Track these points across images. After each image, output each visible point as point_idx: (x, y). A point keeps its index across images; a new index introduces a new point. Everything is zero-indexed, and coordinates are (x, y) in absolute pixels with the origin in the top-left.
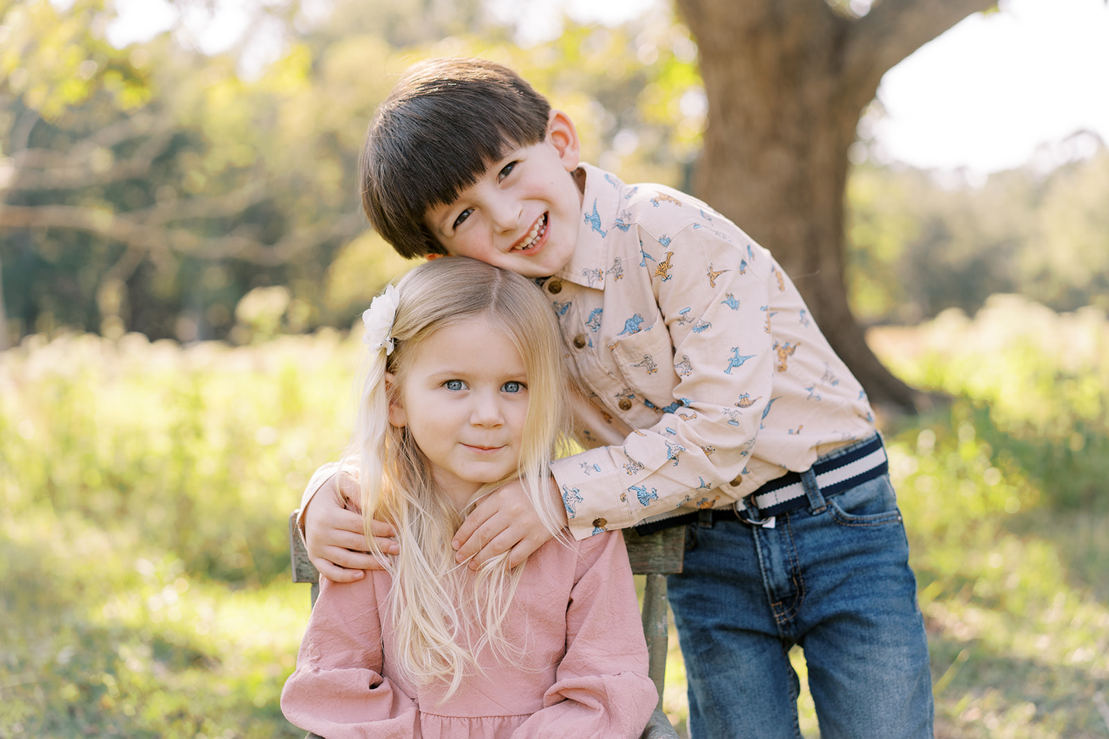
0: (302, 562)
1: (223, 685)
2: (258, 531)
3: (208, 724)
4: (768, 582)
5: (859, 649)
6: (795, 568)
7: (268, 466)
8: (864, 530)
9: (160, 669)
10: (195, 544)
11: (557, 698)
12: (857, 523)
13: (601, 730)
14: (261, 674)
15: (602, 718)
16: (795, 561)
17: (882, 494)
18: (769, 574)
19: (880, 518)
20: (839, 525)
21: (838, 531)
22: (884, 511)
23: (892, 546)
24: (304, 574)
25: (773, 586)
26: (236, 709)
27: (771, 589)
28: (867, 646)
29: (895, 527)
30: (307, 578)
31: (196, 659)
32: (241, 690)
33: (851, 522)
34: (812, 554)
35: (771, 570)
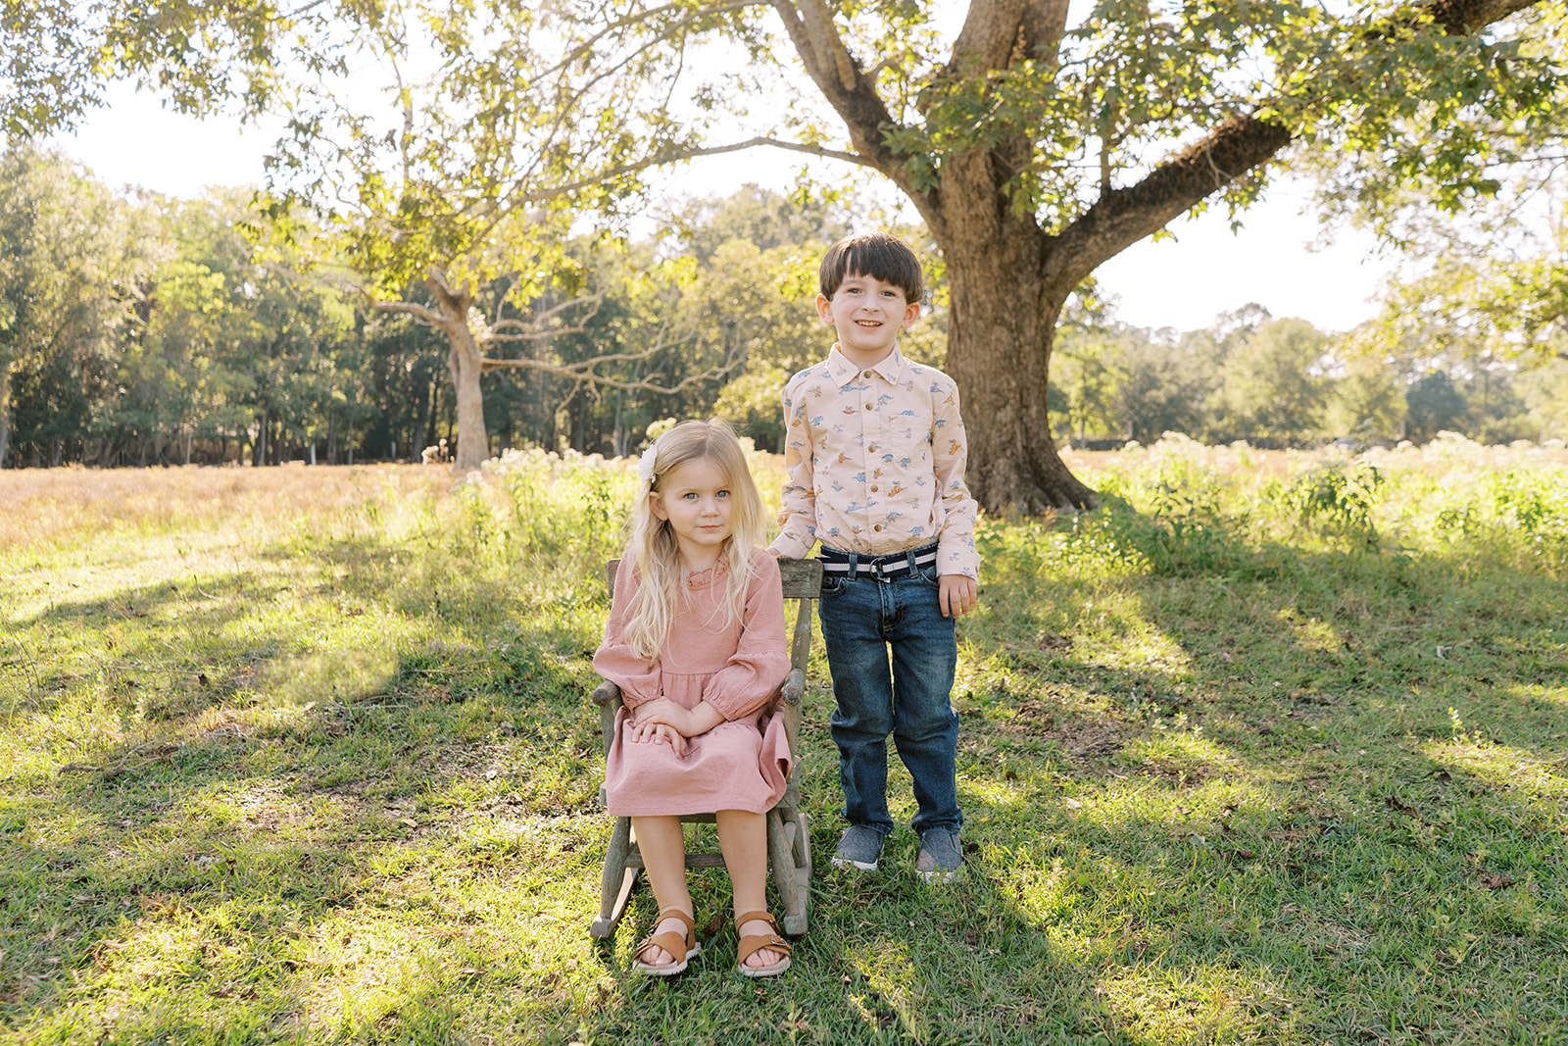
6: (900, 607)
16: (900, 603)
34: (909, 600)
35: (887, 607)
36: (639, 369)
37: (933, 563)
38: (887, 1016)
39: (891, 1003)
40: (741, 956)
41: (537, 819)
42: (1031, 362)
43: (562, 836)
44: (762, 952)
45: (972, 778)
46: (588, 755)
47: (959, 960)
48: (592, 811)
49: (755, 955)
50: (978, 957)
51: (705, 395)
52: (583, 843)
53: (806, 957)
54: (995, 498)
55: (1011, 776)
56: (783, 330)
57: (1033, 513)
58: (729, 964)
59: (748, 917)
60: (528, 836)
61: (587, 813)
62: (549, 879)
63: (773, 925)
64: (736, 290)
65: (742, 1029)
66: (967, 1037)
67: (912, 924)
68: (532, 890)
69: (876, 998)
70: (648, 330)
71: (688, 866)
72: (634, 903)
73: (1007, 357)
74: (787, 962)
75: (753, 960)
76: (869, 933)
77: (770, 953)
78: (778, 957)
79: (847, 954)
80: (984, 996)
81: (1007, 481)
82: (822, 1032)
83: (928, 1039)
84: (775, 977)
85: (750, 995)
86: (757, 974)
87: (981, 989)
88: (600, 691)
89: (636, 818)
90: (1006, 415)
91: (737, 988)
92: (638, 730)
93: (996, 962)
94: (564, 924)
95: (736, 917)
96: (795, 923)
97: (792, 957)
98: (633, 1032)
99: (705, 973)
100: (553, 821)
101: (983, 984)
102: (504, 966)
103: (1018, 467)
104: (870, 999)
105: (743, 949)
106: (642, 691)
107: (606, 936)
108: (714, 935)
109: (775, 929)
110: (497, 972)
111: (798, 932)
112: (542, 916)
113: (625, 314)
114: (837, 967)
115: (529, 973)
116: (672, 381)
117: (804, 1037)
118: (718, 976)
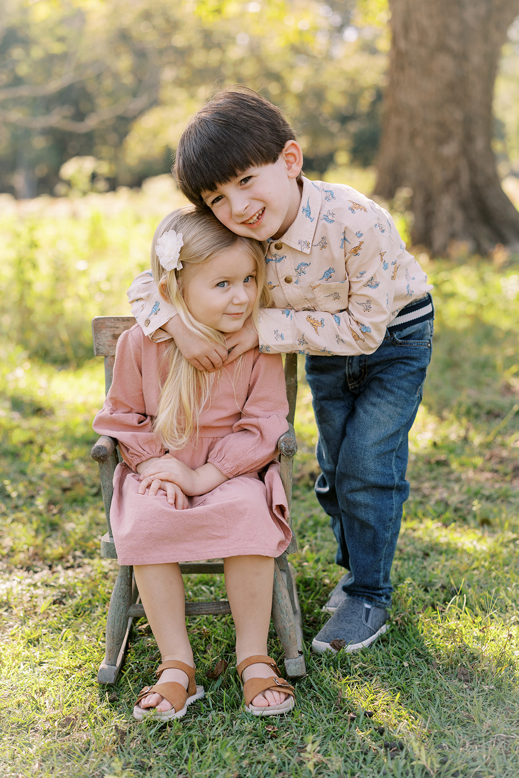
0: (100, 345)
1: (56, 425)
2: (75, 333)
3: (47, 448)
4: (348, 371)
5: (375, 400)
6: (365, 365)
7: (81, 287)
8: (407, 348)
9: (16, 415)
10: (33, 339)
11: (239, 429)
12: (405, 344)
13: (257, 445)
14: (79, 419)
15: (258, 439)
16: (365, 361)
17: (424, 330)
18: (350, 366)
19: (417, 343)
20: (394, 346)
21: (393, 348)
22: (421, 339)
23: (421, 359)
24: (100, 351)
25: (351, 373)
26: (63, 439)
27: (349, 375)
28: (379, 400)
29: (425, 349)
30: (102, 353)
31: (38, 411)
32: (67, 428)
33: (401, 344)
34: (375, 359)
35: (351, 364)
36: (49, 103)
37: (430, 316)
38: (395, 747)
39: (396, 736)
40: (247, 697)
41: (20, 574)
42: (476, 91)
43: (49, 591)
44: (268, 694)
45: (446, 525)
46: (60, 512)
47: (457, 696)
48: (72, 567)
49: (260, 697)
50: (474, 693)
51: (115, 129)
52: (72, 597)
53: (309, 697)
54: (439, 238)
55: (485, 522)
56: (199, 58)
57: (481, 253)
58: (236, 705)
59: (250, 662)
60: (15, 591)
61: (67, 568)
62: (45, 631)
63: (274, 668)
64: (147, 16)
65: (259, 762)
66: (472, 764)
67: (406, 664)
68: (30, 642)
69: (382, 732)
70: (51, 59)
71: (187, 613)
72: (132, 651)
73: (451, 86)
74: (291, 702)
75: (259, 700)
76: (366, 674)
77: (276, 694)
78: (283, 696)
79: (349, 693)
80: (485, 727)
81: (451, 219)
82: (336, 763)
83: (437, 766)
84: (282, 715)
85: (261, 732)
86: (265, 713)
87: (482, 722)
88: (99, 448)
89: (137, 566)
90: (450, 149)
91: (248, 726)
92: (144, 483)
93: (491, 698)
94: (68, 672)
95: (239, 662)
96: (295, 666)
97: (295, 697)
98: (155, 768)
99: (213, 713)
100: (37, 576)
101: (482, 717)
102: (18, 712)
103: (463, 206)
104: (376, 733)
105: (248, 691)
106: (146, 448)
107: (112, 681)
108: (216, 679)
109: (277, 672)
110: (13, 718)
111: (299, 674)
112: (45, 667)
113: (26, 42)
114: (339, 704)
115: (44, 718)
116: (80, 116)
117: (320, 767)
118: (228, 716)
